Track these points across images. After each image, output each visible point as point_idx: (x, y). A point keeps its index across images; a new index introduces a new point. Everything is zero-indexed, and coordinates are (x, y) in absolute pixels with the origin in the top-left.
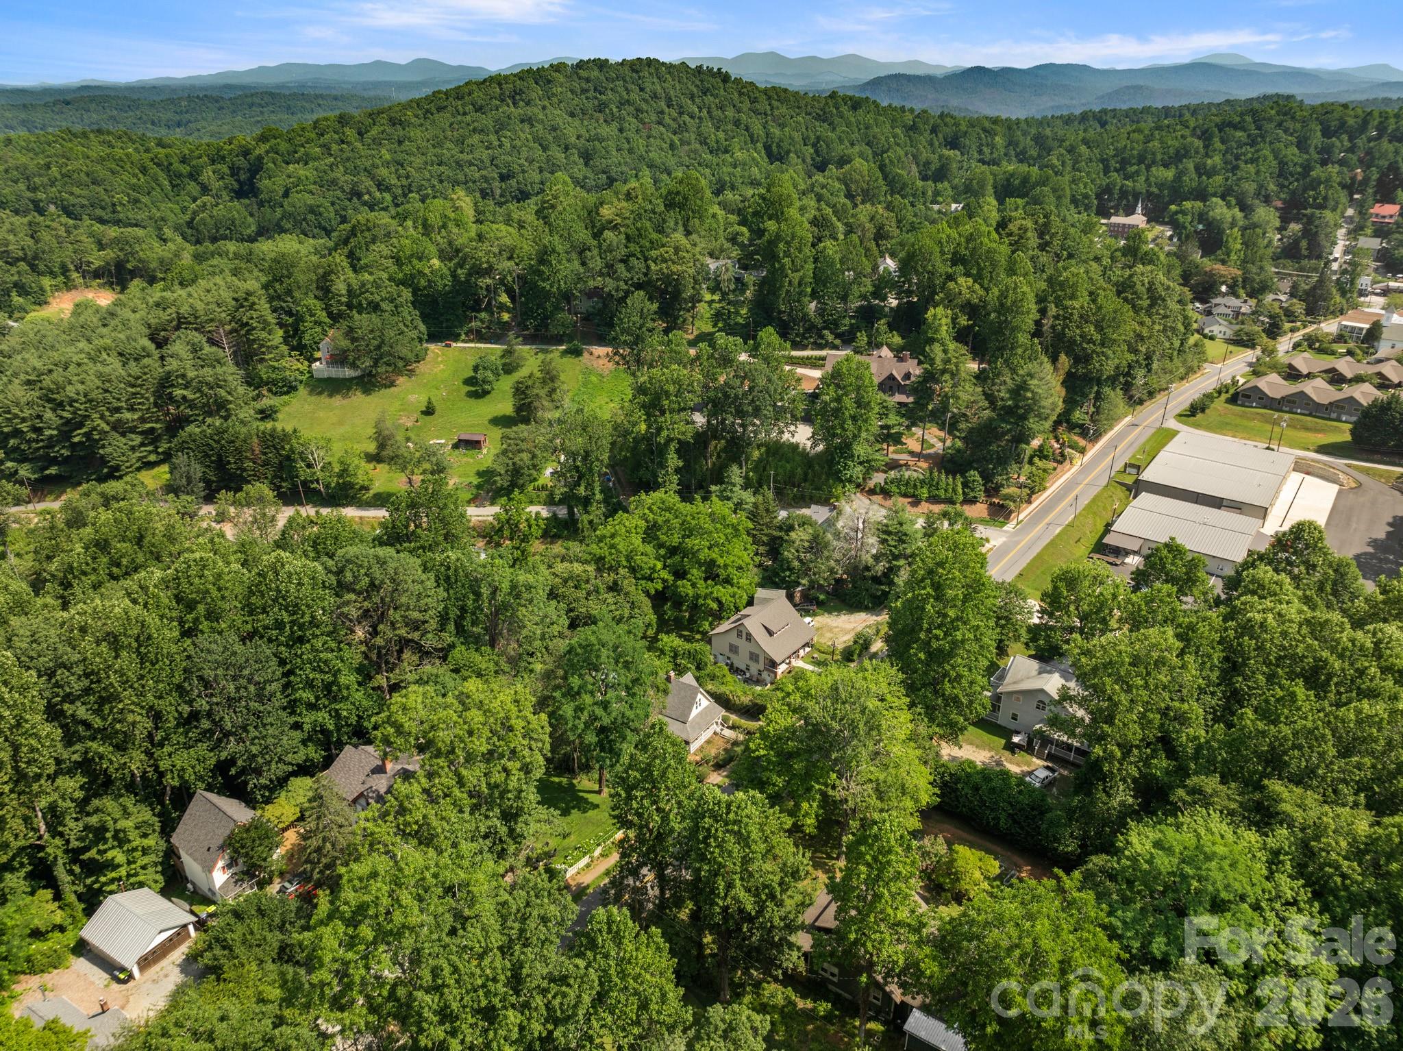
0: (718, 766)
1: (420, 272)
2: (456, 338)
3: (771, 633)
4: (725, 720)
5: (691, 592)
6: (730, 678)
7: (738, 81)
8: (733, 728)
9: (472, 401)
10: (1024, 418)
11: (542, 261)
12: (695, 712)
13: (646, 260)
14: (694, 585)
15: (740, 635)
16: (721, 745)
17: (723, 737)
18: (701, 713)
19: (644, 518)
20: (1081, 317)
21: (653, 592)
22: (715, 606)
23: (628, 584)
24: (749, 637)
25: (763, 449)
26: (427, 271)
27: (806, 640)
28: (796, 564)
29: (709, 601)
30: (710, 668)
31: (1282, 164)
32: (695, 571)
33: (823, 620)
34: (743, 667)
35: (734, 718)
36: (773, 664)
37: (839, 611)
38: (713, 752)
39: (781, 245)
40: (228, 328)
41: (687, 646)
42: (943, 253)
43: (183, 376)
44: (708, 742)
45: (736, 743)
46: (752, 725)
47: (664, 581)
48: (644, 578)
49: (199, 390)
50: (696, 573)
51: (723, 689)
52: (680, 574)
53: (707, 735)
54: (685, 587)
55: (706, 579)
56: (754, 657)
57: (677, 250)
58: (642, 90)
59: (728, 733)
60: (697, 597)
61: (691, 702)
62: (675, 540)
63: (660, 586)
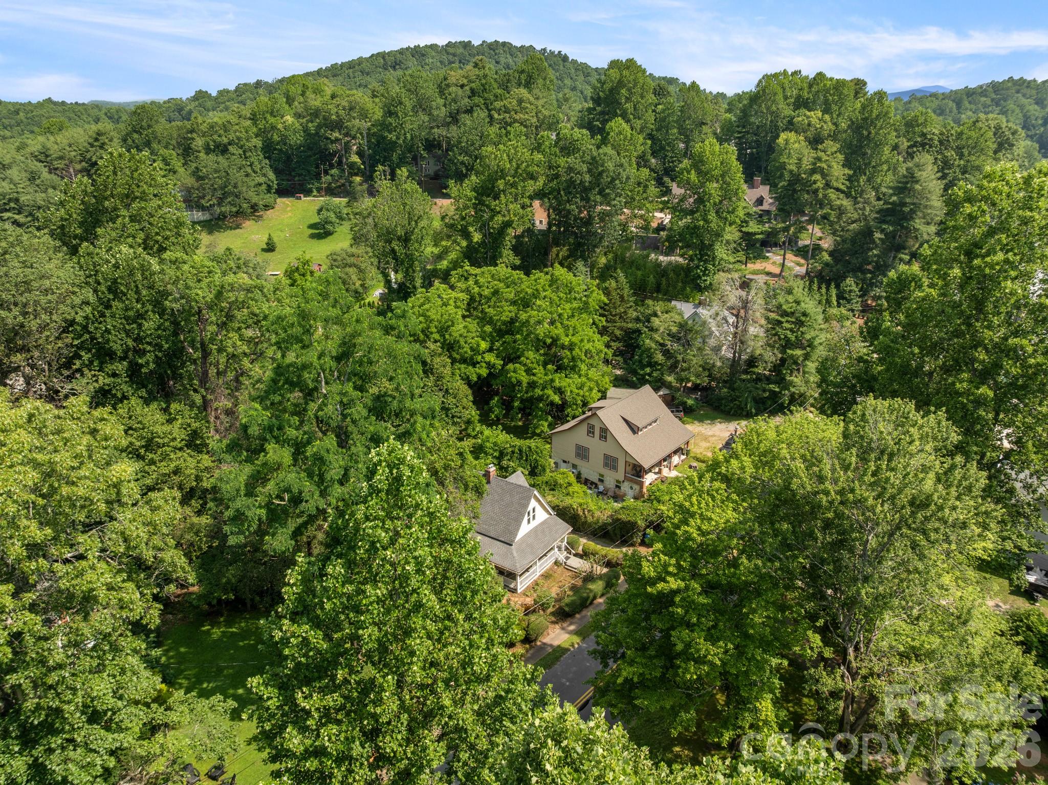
0: (563, 615)
1: (273, 128)
2: (308, 193)
3: (634, 429)
4: (571, 544)
5: (525, 379)
6: (577, 487)
7: (574, 62)
8: (584, 555)
9: (315, 242)
10: (910, 216)
11: (390, 113)
12: (525, 529)
13: (489, 110)
14: (529, 371)
15: (591, 431)
16: (567, 581)
17: (568, 568)
18: (535, 530)
19: (468, 291)
20: (941, 142)
21: (474, 378)
22: (556, 399)
23: (441, 363)
24: (605, 433)
25: (610, 256)
26: (280, 126)
27: (680, 443)
28: (659, 357)
29: (549, 392)
30: (548, 475)
31: (1026, 117)
32: (531, 354)
33: (694, 428)
34: (594, 478)
35: (583, 542)
36: (638, 471)
37: (713, 419)
38: (554, 592)
39: (623, 91)
40: (78, 167)
41: (518, 442)
42: (786, 98)
43: (17, 200)
44: (546, 576)
45: (589, 578)
46: (615, 552)
47: (489, 365)
48: (464, 361)
49: (31, 214)
50: (531, 356)
51: (568, 501)
52: (511, 357)
53: (546, 564)
54: (517, 373)
55: (545, 364)
56: (610, 462)
57: (520, 101)
58: (497, 62)
59: (576, 563)
60: (532, 385)
61: (519, 513)
62: (508, 312)
63: (484, 372)
